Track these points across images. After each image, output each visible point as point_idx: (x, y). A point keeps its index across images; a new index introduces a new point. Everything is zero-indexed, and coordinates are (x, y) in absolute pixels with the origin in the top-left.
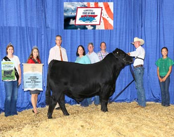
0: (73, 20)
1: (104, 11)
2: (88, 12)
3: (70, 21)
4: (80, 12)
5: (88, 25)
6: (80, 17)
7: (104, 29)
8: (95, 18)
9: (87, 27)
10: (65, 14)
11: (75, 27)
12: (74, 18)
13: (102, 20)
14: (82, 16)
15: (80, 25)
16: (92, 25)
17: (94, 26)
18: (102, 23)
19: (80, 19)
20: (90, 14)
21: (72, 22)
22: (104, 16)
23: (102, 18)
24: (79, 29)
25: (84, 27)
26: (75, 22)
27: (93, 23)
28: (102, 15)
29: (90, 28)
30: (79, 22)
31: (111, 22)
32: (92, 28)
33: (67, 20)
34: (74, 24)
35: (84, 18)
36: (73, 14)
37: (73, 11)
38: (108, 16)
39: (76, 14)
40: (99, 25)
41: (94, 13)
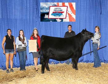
0: (47, 15)
1: (69, 9)
2: (57, 9)
4: (52, 10)
5: (57, 18)
7: (69, 21)
8: (63, 14)
9: (57, 20)
10: (41, 11)
11: (48, 20)
12: (48, 14)
14: (53, 12)
15: (52, 19)
16: (60, 19)
17: (62, 19)
18: (68, 17)
19: (52, 14)
20: (59, 11)
21: (46, 17)
22: (69, 12)
23: (67, 14)
24: (51, 21)
25: (55, 20)
26: (49, 16)
28: (68, 12)
29: (59, 20)
30: (51, 16)
31: (74, 16)
33: (43, 15)
34: (48, 17)
36: (47, 11)
37: (47, 9)
38: (71, 12)
39: (49, 11)
40: (66, 18)
41: (62, 10)
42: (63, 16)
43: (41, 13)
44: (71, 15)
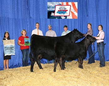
0: (53, 13)
1: (72, 8)
2: (62, 8)
3: (51, 14)
5: (62, 16)
6: (57, 11)
7: (72, 18)
8: (67, 12)
9: (61, 17)
10: (48, 10)
11: (54, 17)
12: (54, 12)
13: (71, 13)
14: (59, 11)
15: (57, 16)
16: (64, 16)
17: (66, 17)
18: (71, 15)
19: (57, 12)
20: (63, 9)
21: (52, 14)
22: (72, 11)
23: (71, 12)
24: (57, 18)
27: (65, 15)
28: (71, 10)
29: (63, 18)
30: (56, 14)
31: (76, 14)
32: (65, 18)
34: (54, 15)
35: (59, 12)
36: (53, 9)
37: (53, 7)
38: (74, 11)
39: (55, 9)
40: (69, 16)
41: (66, 9)
42: (67, 14)
43: (48, 11)
44: (73, 13)
